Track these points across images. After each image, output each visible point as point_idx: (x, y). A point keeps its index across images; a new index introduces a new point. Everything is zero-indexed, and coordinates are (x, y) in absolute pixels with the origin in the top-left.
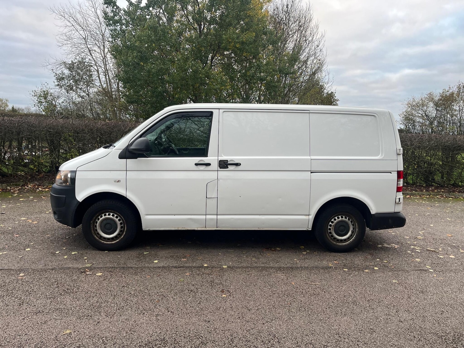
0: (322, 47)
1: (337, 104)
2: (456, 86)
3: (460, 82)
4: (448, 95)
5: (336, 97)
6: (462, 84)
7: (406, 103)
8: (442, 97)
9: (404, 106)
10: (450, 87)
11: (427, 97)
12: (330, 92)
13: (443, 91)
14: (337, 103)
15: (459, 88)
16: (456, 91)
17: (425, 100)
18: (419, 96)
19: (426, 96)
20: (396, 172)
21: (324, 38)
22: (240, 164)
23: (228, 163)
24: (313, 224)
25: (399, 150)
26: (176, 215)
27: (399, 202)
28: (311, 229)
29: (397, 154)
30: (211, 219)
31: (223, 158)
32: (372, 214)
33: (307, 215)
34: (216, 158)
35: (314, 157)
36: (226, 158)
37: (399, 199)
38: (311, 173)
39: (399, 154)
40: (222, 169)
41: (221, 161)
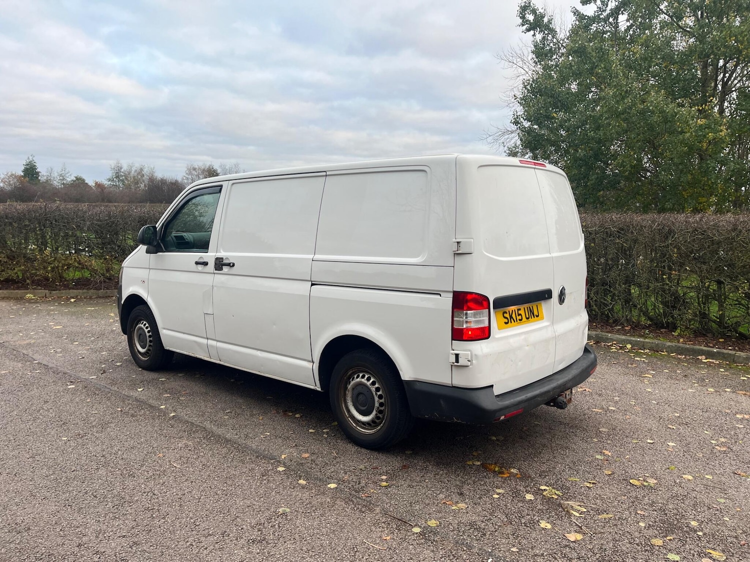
20: (451, 295)
22: (234, 265)
23: (224, 262)
24: (319, 380)
25: (456, 243)
26: (184, 333)
27: (456, 364)
28: (319, 389)
29: (455, 254)
30: (212, 346)
31: (219, 255)
32: (403, 379)
33: (309, 361)
34: (214, 254)
35: (317, 257)
36: (222, 254)
37: (457, 356)
38: (312, 285)
39: (457, 252)
40: (217, 272)
41: (217, 259)
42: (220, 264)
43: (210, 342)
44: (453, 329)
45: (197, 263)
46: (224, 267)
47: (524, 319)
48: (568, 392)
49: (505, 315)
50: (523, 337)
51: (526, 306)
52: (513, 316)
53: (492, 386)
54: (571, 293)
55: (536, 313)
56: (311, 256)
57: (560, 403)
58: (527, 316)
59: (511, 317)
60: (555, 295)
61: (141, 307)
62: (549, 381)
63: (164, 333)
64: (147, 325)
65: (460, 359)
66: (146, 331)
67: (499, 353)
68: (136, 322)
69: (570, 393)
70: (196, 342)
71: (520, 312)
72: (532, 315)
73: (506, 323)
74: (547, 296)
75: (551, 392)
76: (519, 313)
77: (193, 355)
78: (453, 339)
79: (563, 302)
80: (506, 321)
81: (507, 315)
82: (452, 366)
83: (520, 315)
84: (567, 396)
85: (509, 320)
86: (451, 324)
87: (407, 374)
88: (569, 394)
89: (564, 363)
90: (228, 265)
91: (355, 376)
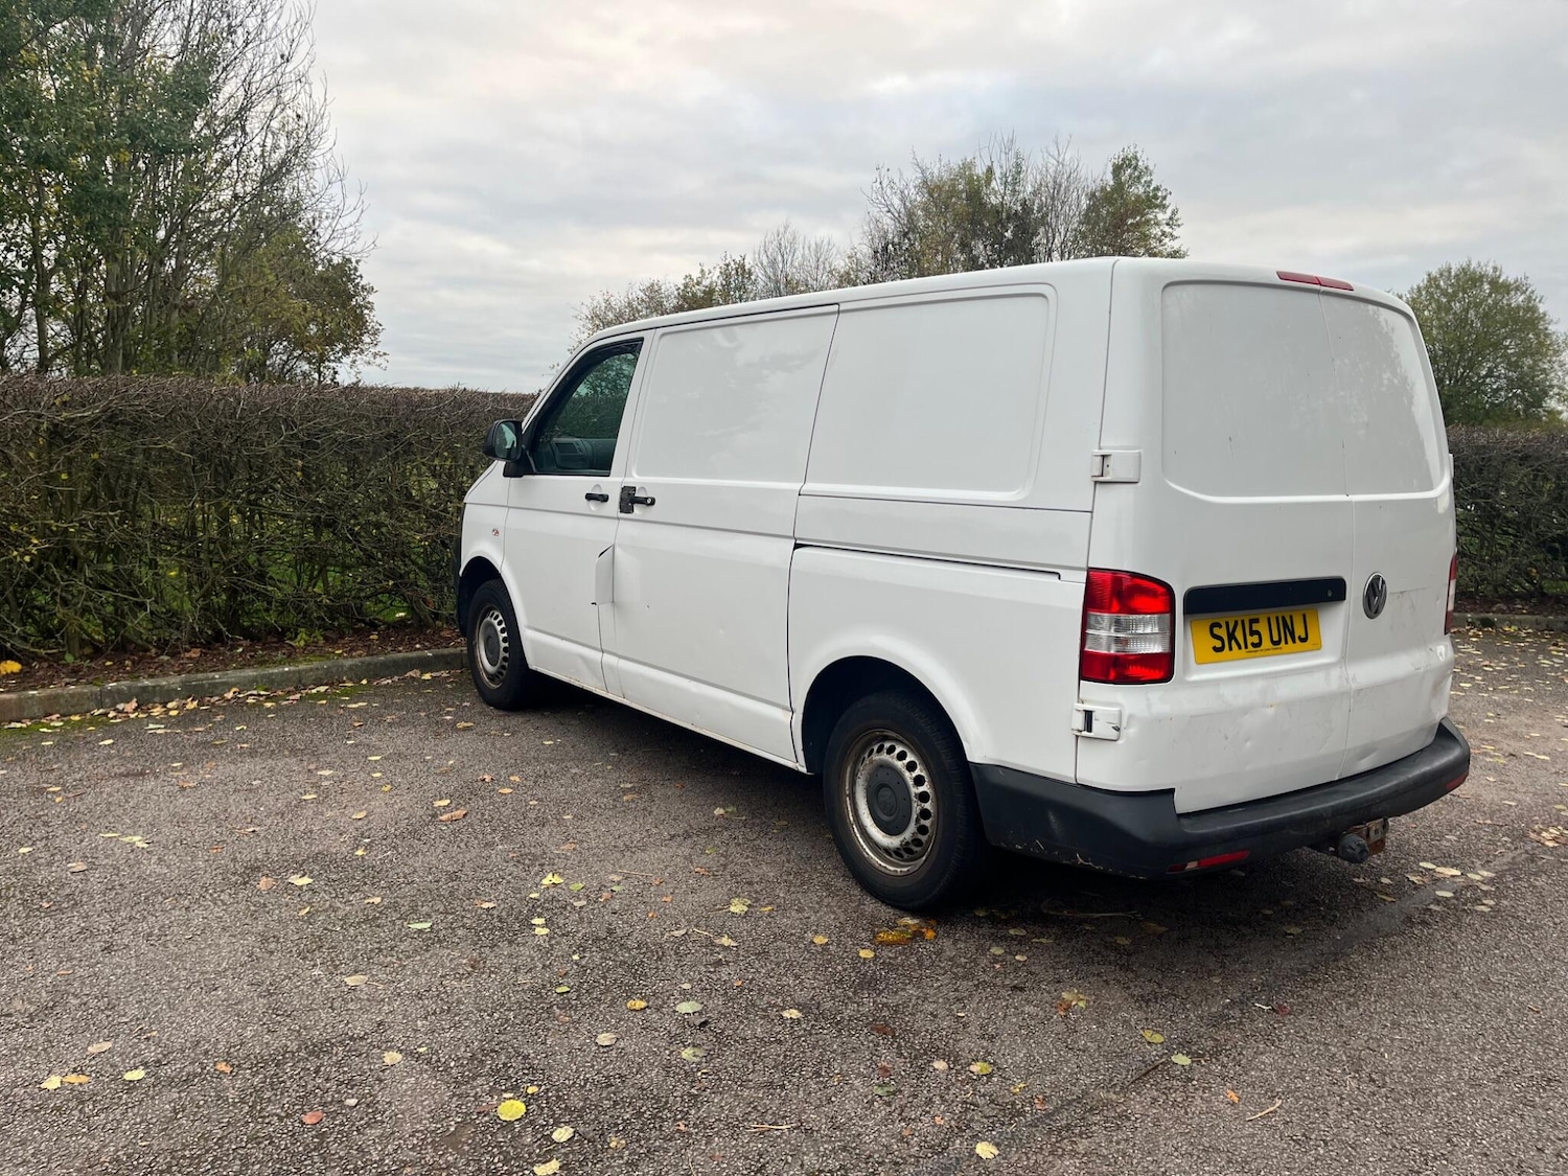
0: (306, 63)
1: (369, 303)
2: (718, 270)
3: (728, 257)
4: (700, 294)
5: (361, 277)
6: (732, 263)
7: (587, 314)
8: (684, 298)
9: (582, 323)
10: (702, 271)
11: (644, 297)
12: (336, 260)
13: (684, 282)
14: (371, 298)
15: (727, 276)
16: (719, 283)
17: (639, 308)
18: (623, 294)
19: (641, 294)
20: (1083, 576)
21: (309, 32)
22: (653, 502)
23: (636, 495)
24: (803, 749)
25: (1100, 459)
26: (562, 638)
27: (1085, 733)
28: (804, 770)
29: (1096, 482)
30: (611, 668)
31: (629, 482)
32: (969, 759)
33: (784, 708)
34: (620, 479)
35: (810, 487)
36: (635, 479)
37: (1089, 715)
38: (797, 546)
39: (1101, 479)
40: (623, 515)
41: (624, 489)
42: (630, 500)
43: (609, 659)
44: (1083, 654)
45: (589, 497)
46: (635, 506)
47: (1266, 643)
48: (1374, 825)
49: (1216, 631)
50: (1259, 684)
51: (1274, 613)
52: (1236, 634)
53: (1172, 791)
54: (1401, 593)
55: (1299, 631)
56: (796, 486)
57: (1351, 847)
58: (1276, 638)
59: (1231, 636)
60: (1355, 591)
61: (492, 582)
62: (1326, 794)
63: (527, 635)
64: (500, 618)
65: (1095, 724)
66: (499, 628)
67: (1191, 717)
68: (482, 611)
69: (1379, 827)
70: (583, 658)
71: (1255, 627)
72: (1289, 635)
73: (1216, 649)
74: (1330, 594)
75: (1328, 822)
76: (1254, 629)
77: (577, 684)
78: (1082, 677)
79: (1377, 612)
80: (1218, 644)
81: (1222, 632)
82: (1077, 736)
83: (1258, 633)
84: (1372, 833)
85: (1225, 643)
86: (1079, 641)
87: (979, 748)
88: (1376, 831)
89: (1372, 756)
90: (643, 501)
91: (876, 748)
